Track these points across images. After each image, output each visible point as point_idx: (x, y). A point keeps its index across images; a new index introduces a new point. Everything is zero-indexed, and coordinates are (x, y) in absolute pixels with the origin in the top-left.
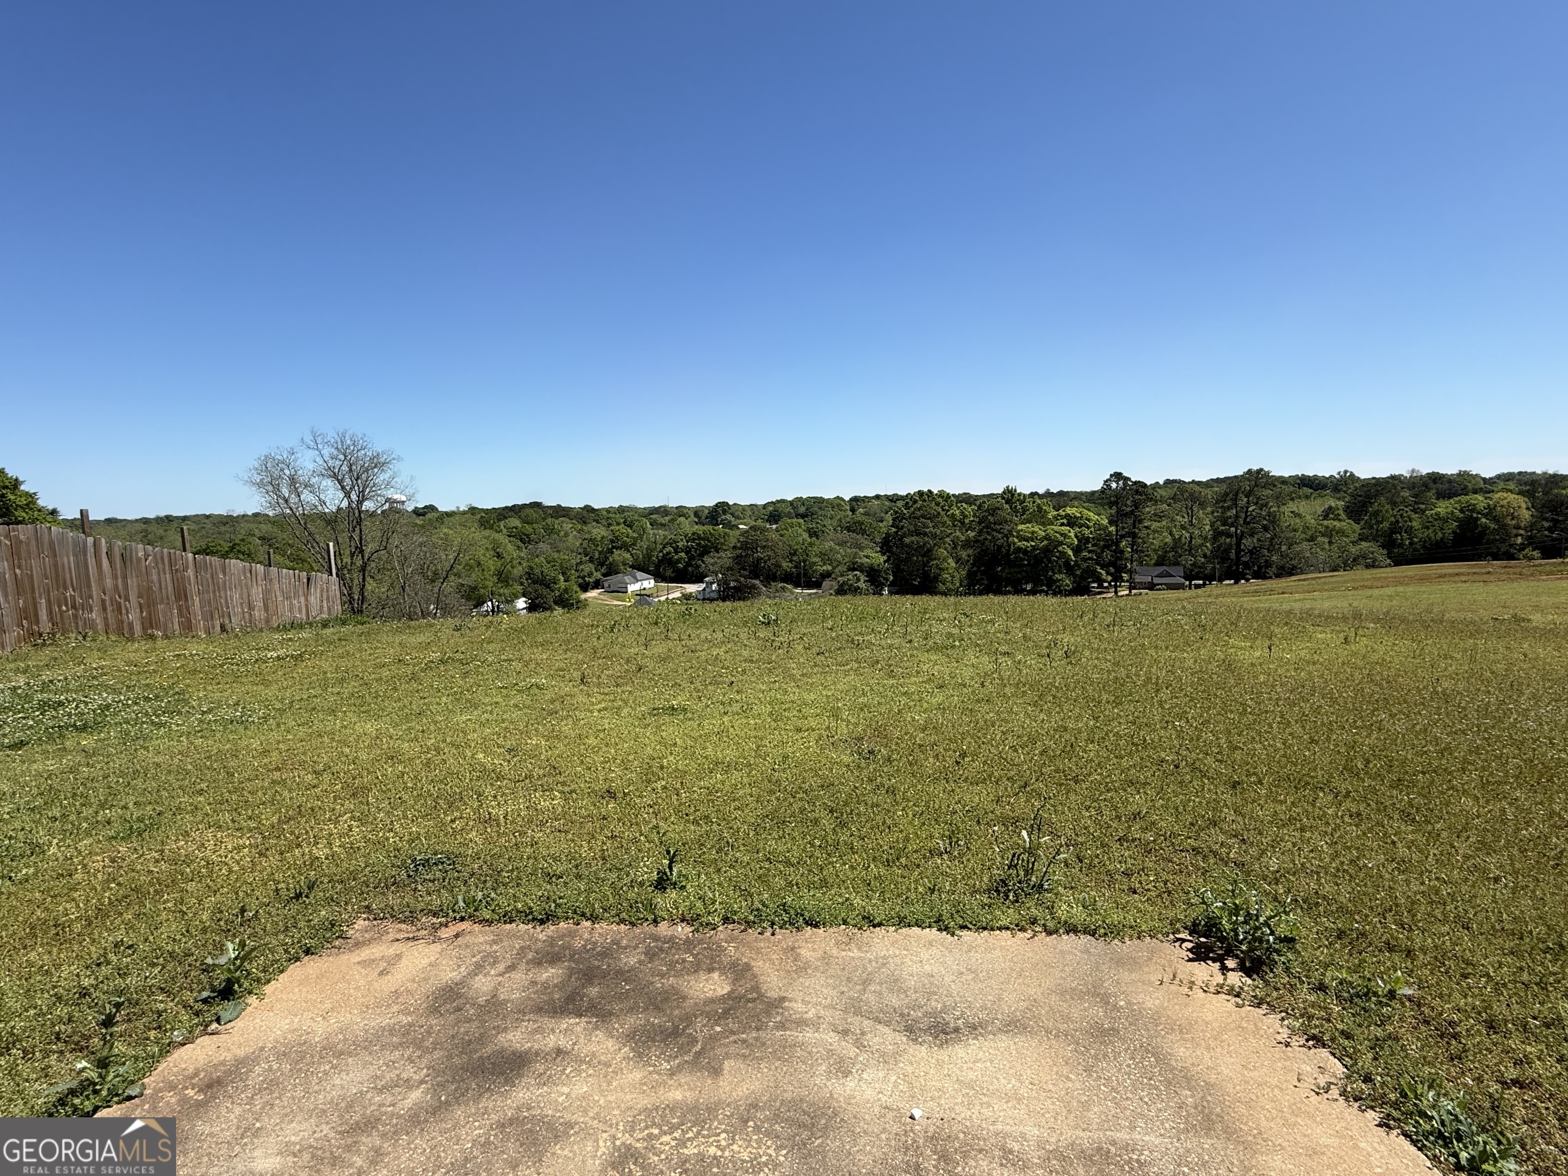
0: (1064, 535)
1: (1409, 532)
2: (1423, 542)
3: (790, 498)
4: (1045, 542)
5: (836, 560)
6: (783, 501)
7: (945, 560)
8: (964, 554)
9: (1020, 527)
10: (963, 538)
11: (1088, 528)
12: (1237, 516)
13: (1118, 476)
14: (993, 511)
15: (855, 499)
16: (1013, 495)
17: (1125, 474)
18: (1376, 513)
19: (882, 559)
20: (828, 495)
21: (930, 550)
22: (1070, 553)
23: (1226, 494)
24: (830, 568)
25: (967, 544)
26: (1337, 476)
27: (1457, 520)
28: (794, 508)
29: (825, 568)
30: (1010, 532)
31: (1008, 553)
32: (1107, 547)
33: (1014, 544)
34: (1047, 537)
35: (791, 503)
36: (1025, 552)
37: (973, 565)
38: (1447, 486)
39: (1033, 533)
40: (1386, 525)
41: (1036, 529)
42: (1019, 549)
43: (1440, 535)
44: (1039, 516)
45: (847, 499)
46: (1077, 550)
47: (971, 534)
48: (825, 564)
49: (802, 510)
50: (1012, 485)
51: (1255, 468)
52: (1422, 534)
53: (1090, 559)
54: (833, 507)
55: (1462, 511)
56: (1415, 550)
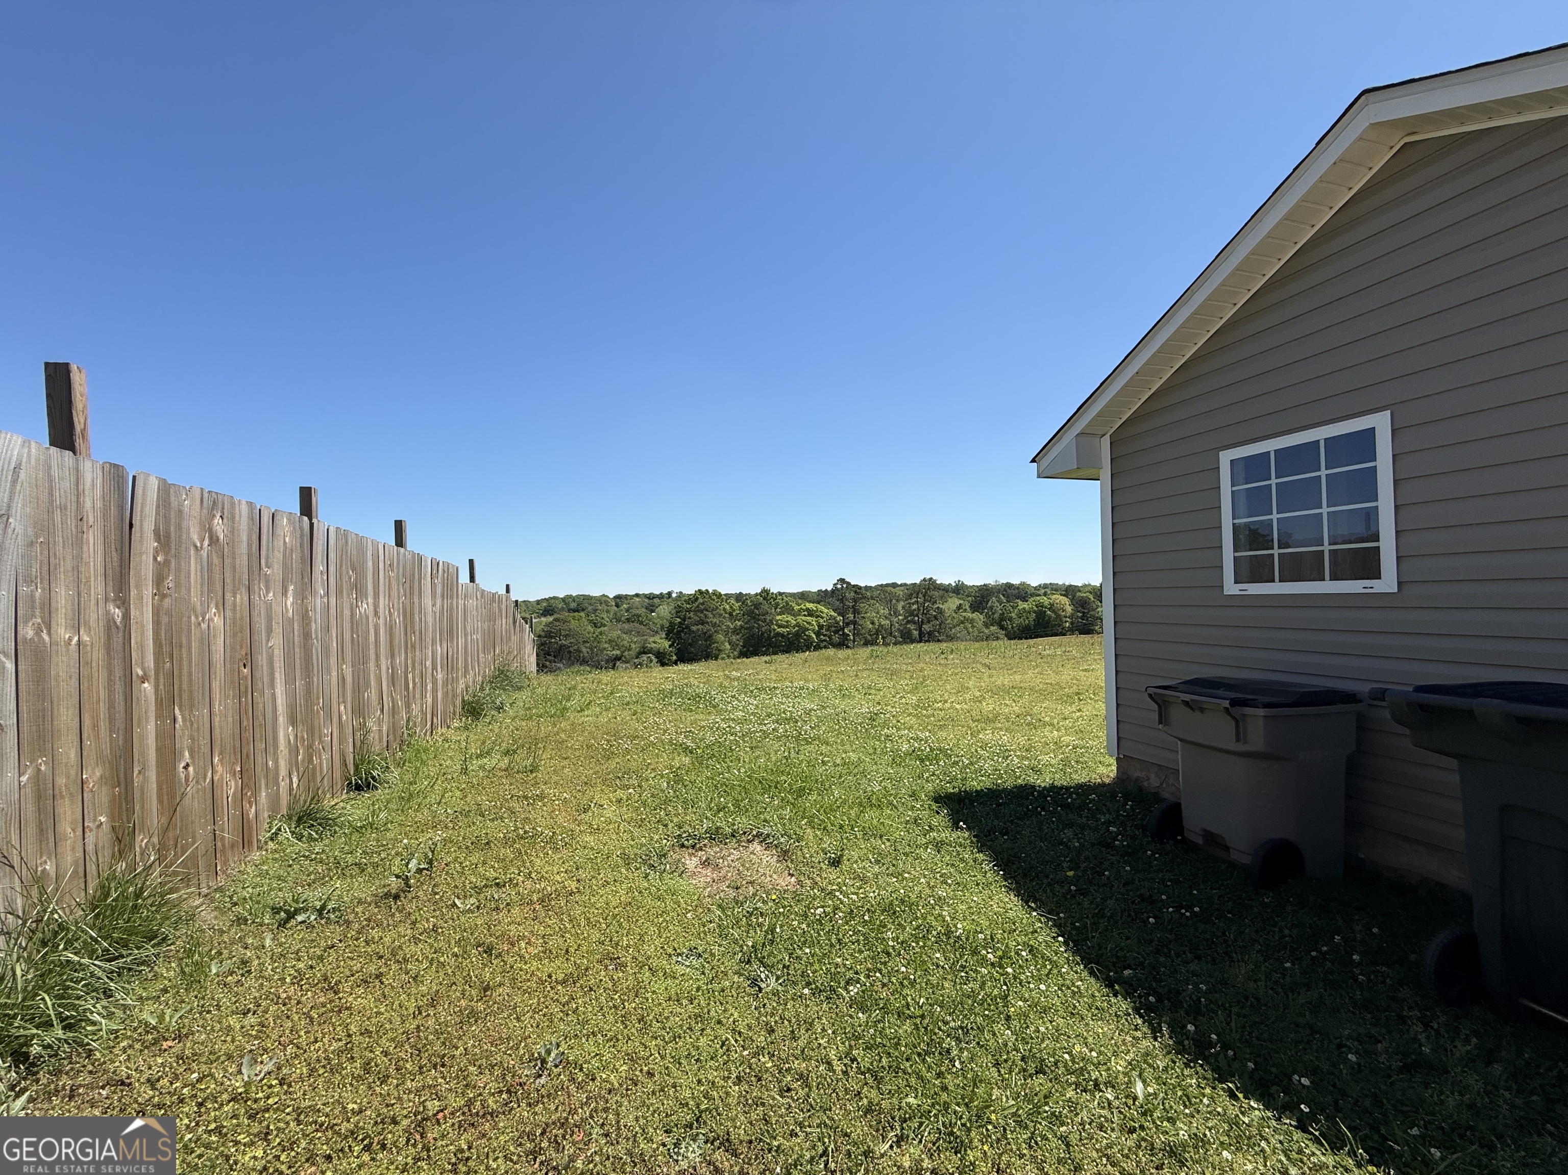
0: (809, 623)
1: (1011, 619)
2: (1019, 626)
3: (562, 596)
4: (797, 628)
5: (623, 646)
6: (555, 598)
7: (723, 643)
8: (734, 638)
9: (779, 617)
10: (732, 627)
11: (822, 618)
12: (919, 609)
13: (842, 581)
14: (757, 606)
15: (618, 597)
16: (768, 594)
17: (847, 580)
18: (991, 608)
19: (667, 644)
20: (596, 593)
21: (710, 636)
22: (814, 636)
23: (911, 594)
24: (618, 652)
25: (735, 631)
26: (954, 584)
27: (1035, 612)
28: (566, 604)
29: (614, 652)
30: (771, 621)
31: (769, 638)
32: (836, 632)
33: (775, 630)
34: (798, 625)
35: (563, 600)
36: (782, 636)
37: (744, 646)
38: (1016, 591)
39: (787, 622)
40: (996, 616)
41: (789, 619)
42: (778, 634)
43: (1027, 622)
44: (787, 609)
45: (611, 596)
46: (818, 634)
47: (739, 623)
48: (614, 649)
49: (573, 605)
50: (767, 587)
51: (928, 577)
52: (1017, 622)
53: (825, 640)
54: (601, 603)
55: (1036, 606)
56: (1015, 632)
